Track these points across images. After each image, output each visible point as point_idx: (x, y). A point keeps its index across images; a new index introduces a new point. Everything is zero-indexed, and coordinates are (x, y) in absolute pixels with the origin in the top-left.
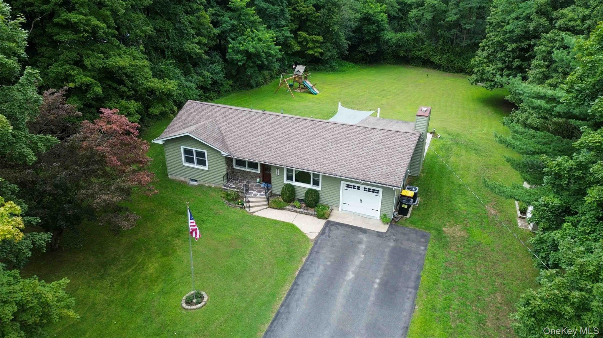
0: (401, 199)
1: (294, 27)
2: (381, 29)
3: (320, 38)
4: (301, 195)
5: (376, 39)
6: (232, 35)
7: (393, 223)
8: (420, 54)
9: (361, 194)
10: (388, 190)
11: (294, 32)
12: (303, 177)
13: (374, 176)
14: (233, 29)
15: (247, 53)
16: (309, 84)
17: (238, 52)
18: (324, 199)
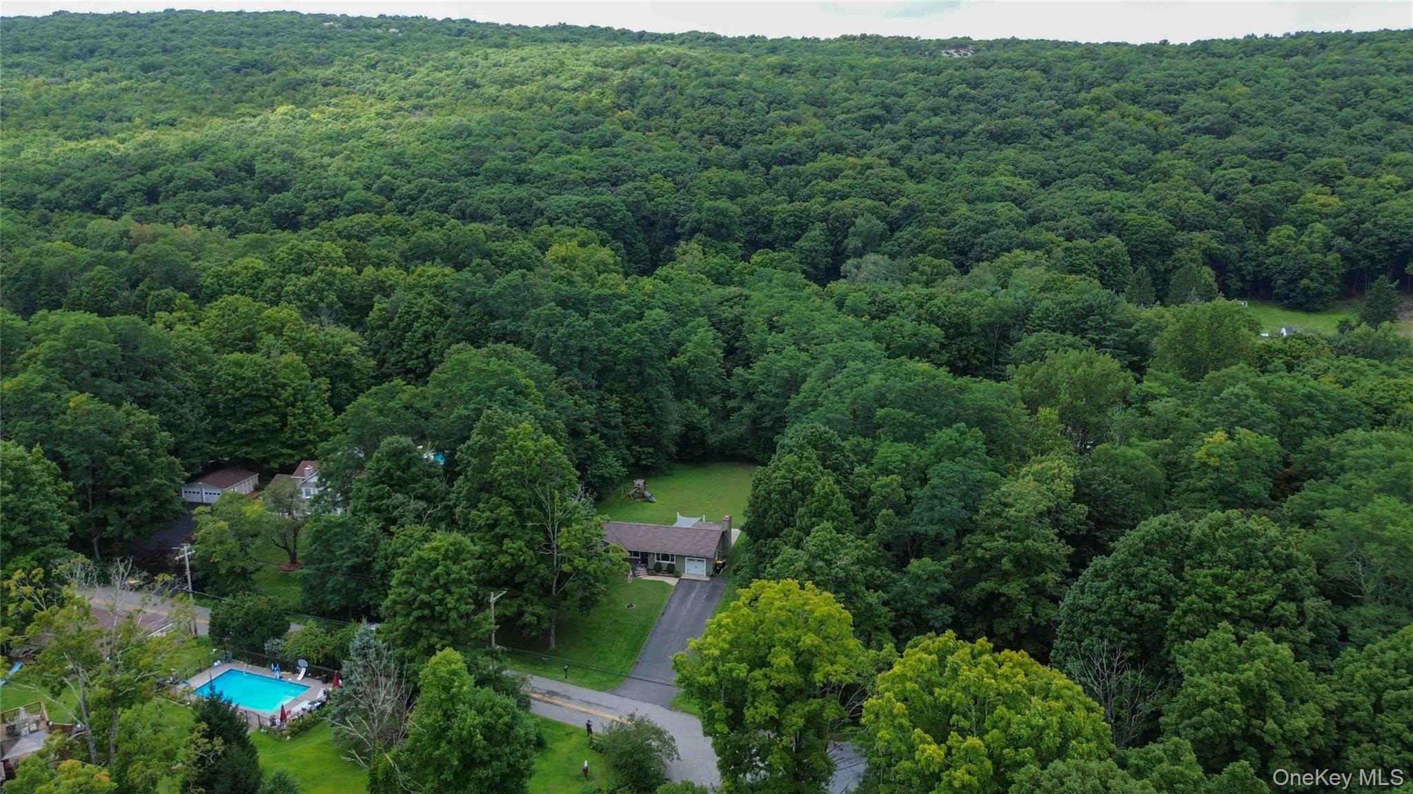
0: (716, 565)
1: (629, 442)
2: (704, 435)
3: (651, 450)
4: (664, 568)
5: (702, 441)
6: (588, 462)
7: (712, 576)
8: (745, 452)
9: (696, 563)
10: (708, 559)
11: (628, 448)
12: (665, 557)
13: (701, 553)
14: (589, 458)
15: (602, 477)
16: (647, 494)
17: (594, 476)
18: (677, 569)
